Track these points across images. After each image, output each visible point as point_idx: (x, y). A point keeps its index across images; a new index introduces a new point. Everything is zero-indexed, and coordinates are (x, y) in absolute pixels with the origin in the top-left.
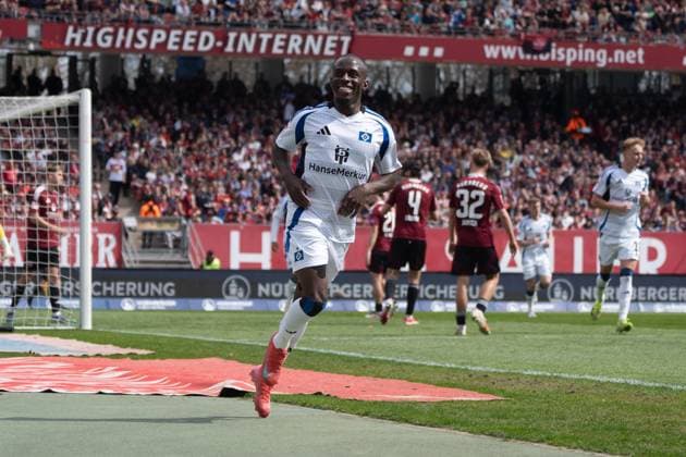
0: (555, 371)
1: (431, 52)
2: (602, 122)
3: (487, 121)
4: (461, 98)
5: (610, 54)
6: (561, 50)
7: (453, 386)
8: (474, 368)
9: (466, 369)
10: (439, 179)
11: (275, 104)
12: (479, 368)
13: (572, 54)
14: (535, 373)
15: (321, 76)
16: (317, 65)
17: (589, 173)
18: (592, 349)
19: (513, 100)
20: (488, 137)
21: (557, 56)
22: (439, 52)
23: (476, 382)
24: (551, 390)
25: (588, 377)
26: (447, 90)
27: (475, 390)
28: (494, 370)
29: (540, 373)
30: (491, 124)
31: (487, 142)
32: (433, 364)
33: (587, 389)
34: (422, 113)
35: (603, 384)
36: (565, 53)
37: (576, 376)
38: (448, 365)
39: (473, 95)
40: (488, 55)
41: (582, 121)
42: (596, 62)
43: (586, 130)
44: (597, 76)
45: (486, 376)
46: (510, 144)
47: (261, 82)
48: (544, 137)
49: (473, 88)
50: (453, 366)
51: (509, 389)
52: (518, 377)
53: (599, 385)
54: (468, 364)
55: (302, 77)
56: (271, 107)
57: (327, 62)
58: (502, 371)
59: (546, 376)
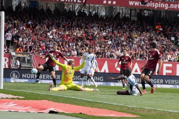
0: (155, 108)
1: (112, 3)
2: (166, 27)
3: (129, 25)
4: (121, 17)
5: (169, 5)
6: (153, 3)
7: (123, 112)
8: (129, 106)
9: (126, 106)
10: (113, 43)
11: (61, 17)
12: (130, 106)
13: (157, 5)
14: (149, 108)
15: (76, 9)
16: (75, 5)
17: (161, 43)
18: (166, 100)
19: (137, 19)
20: (129, 30)
21: (152, 5)
22: (114, 3)
23: (130, 111)
24: (155, 114)
25: (166, 110)
26: (116, 15)
27: (131, 113)
28: (135, 107)
29: (150, 108)
30: (130, 26)
31: (129, 32)
32: (116, 104)
33: (166, 114)
34: (109, 22)
35: (171, 113)
36: (155, 4)
37: (162, 110)
38: (120, 105)
39: (125, 16)
40: (130, 4)
41: (160, 26)
42: (165, 7)
43: (161, 29)
44: (164, 12)
45: (133, 109)
46: (136, 33)
47: (56, 10)
48: (148, 31)
49: (125, 15)
50: (122, 105)
51: (141, 114)
52: (144, 109)
53: (170, 113)
54: (127, 104)
55: (70, 9)
56: (60, 18)
57: (78, 4)
58: (138, 107)
59: (152, 109)
